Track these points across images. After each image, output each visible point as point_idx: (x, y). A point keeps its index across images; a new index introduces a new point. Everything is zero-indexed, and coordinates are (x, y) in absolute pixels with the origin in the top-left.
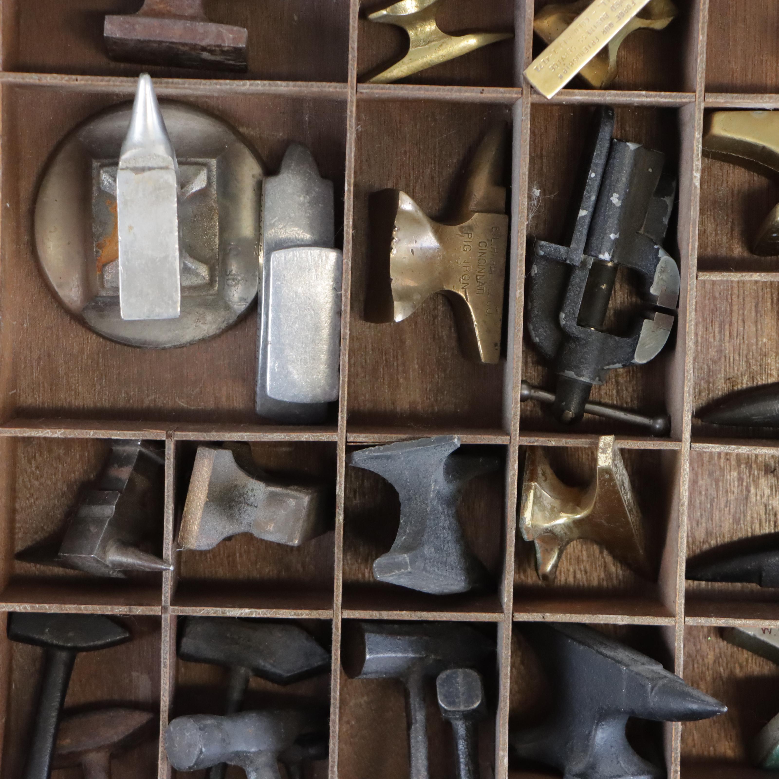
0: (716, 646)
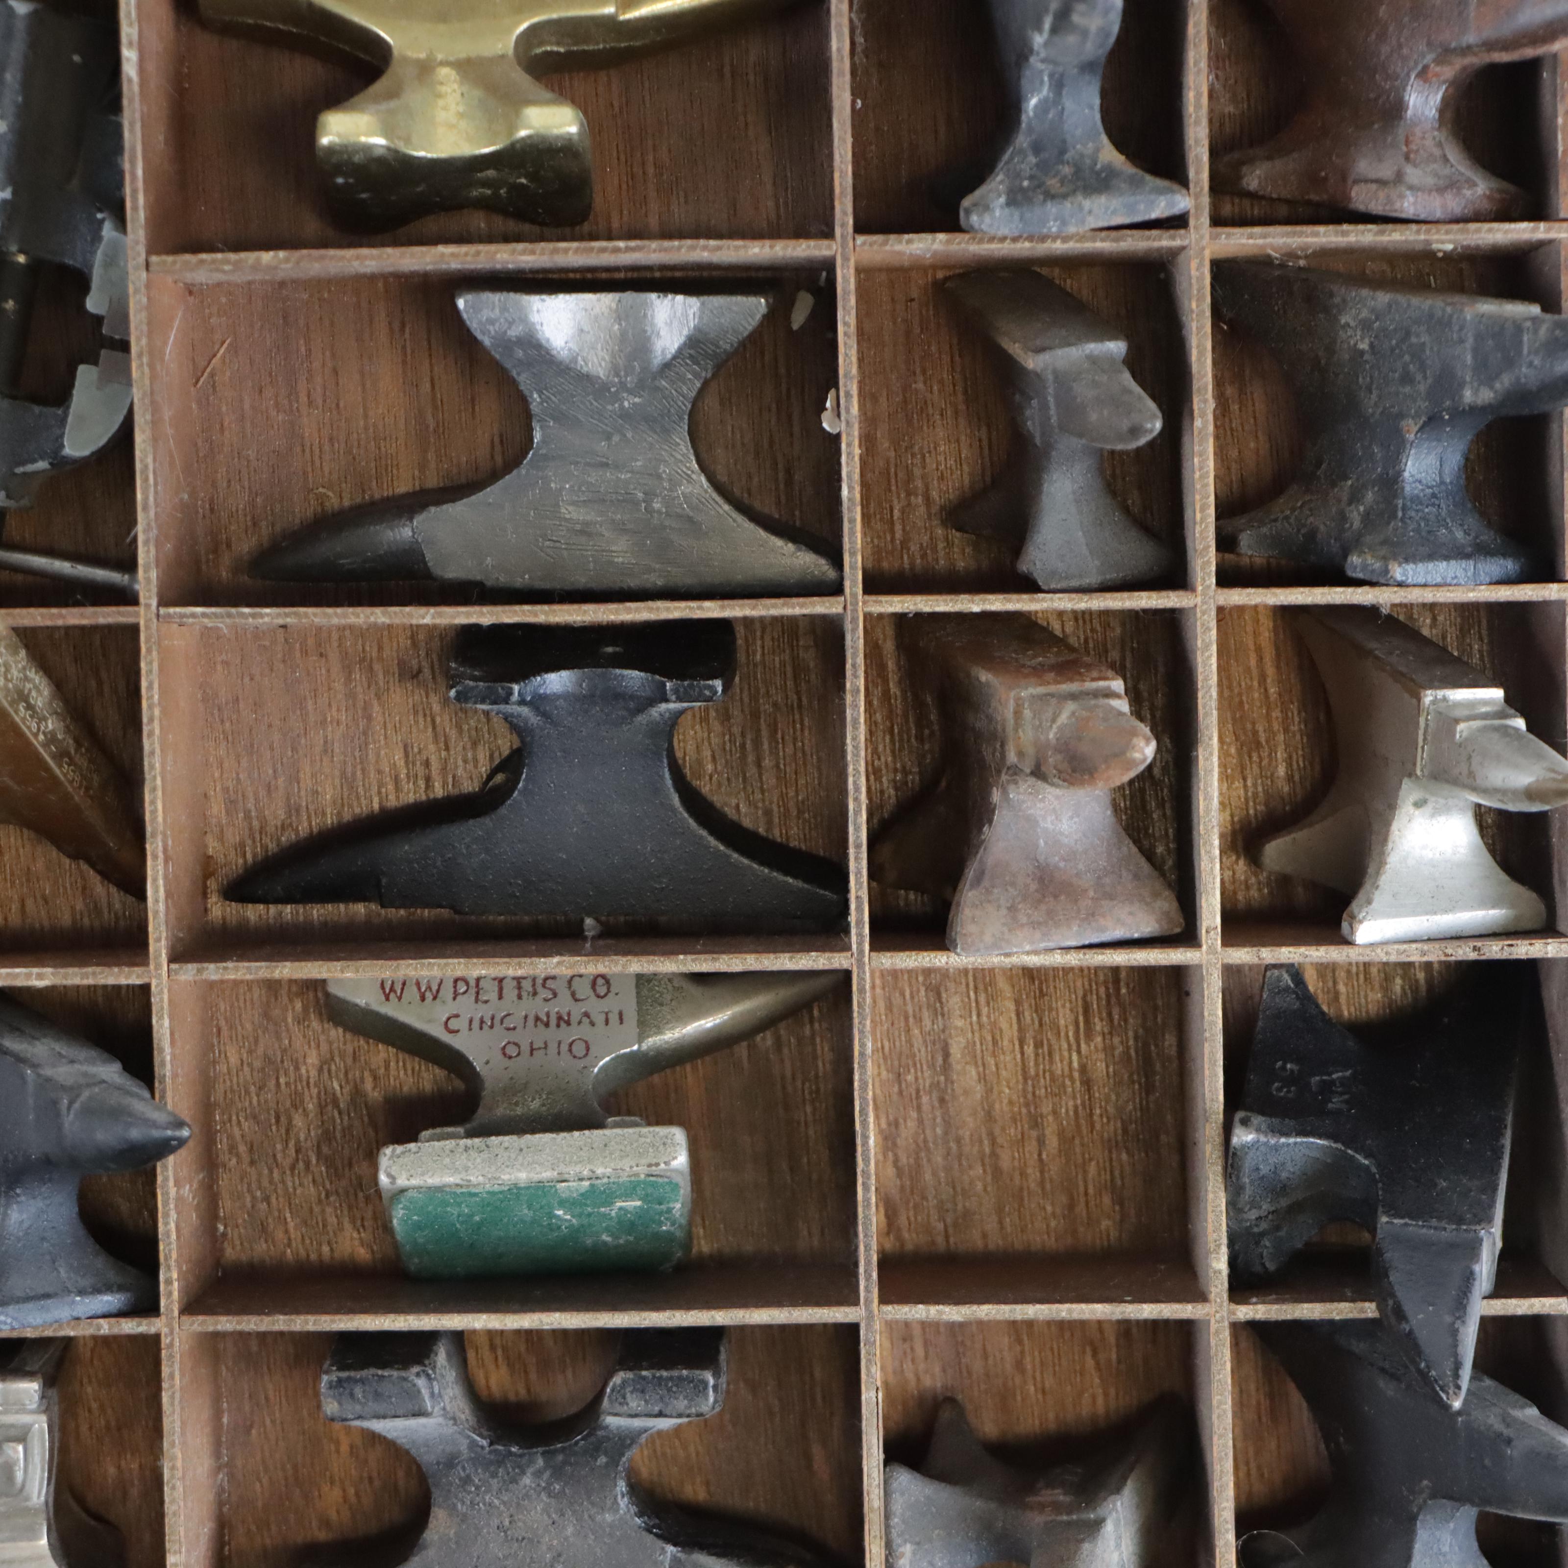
0: (322, 1038)
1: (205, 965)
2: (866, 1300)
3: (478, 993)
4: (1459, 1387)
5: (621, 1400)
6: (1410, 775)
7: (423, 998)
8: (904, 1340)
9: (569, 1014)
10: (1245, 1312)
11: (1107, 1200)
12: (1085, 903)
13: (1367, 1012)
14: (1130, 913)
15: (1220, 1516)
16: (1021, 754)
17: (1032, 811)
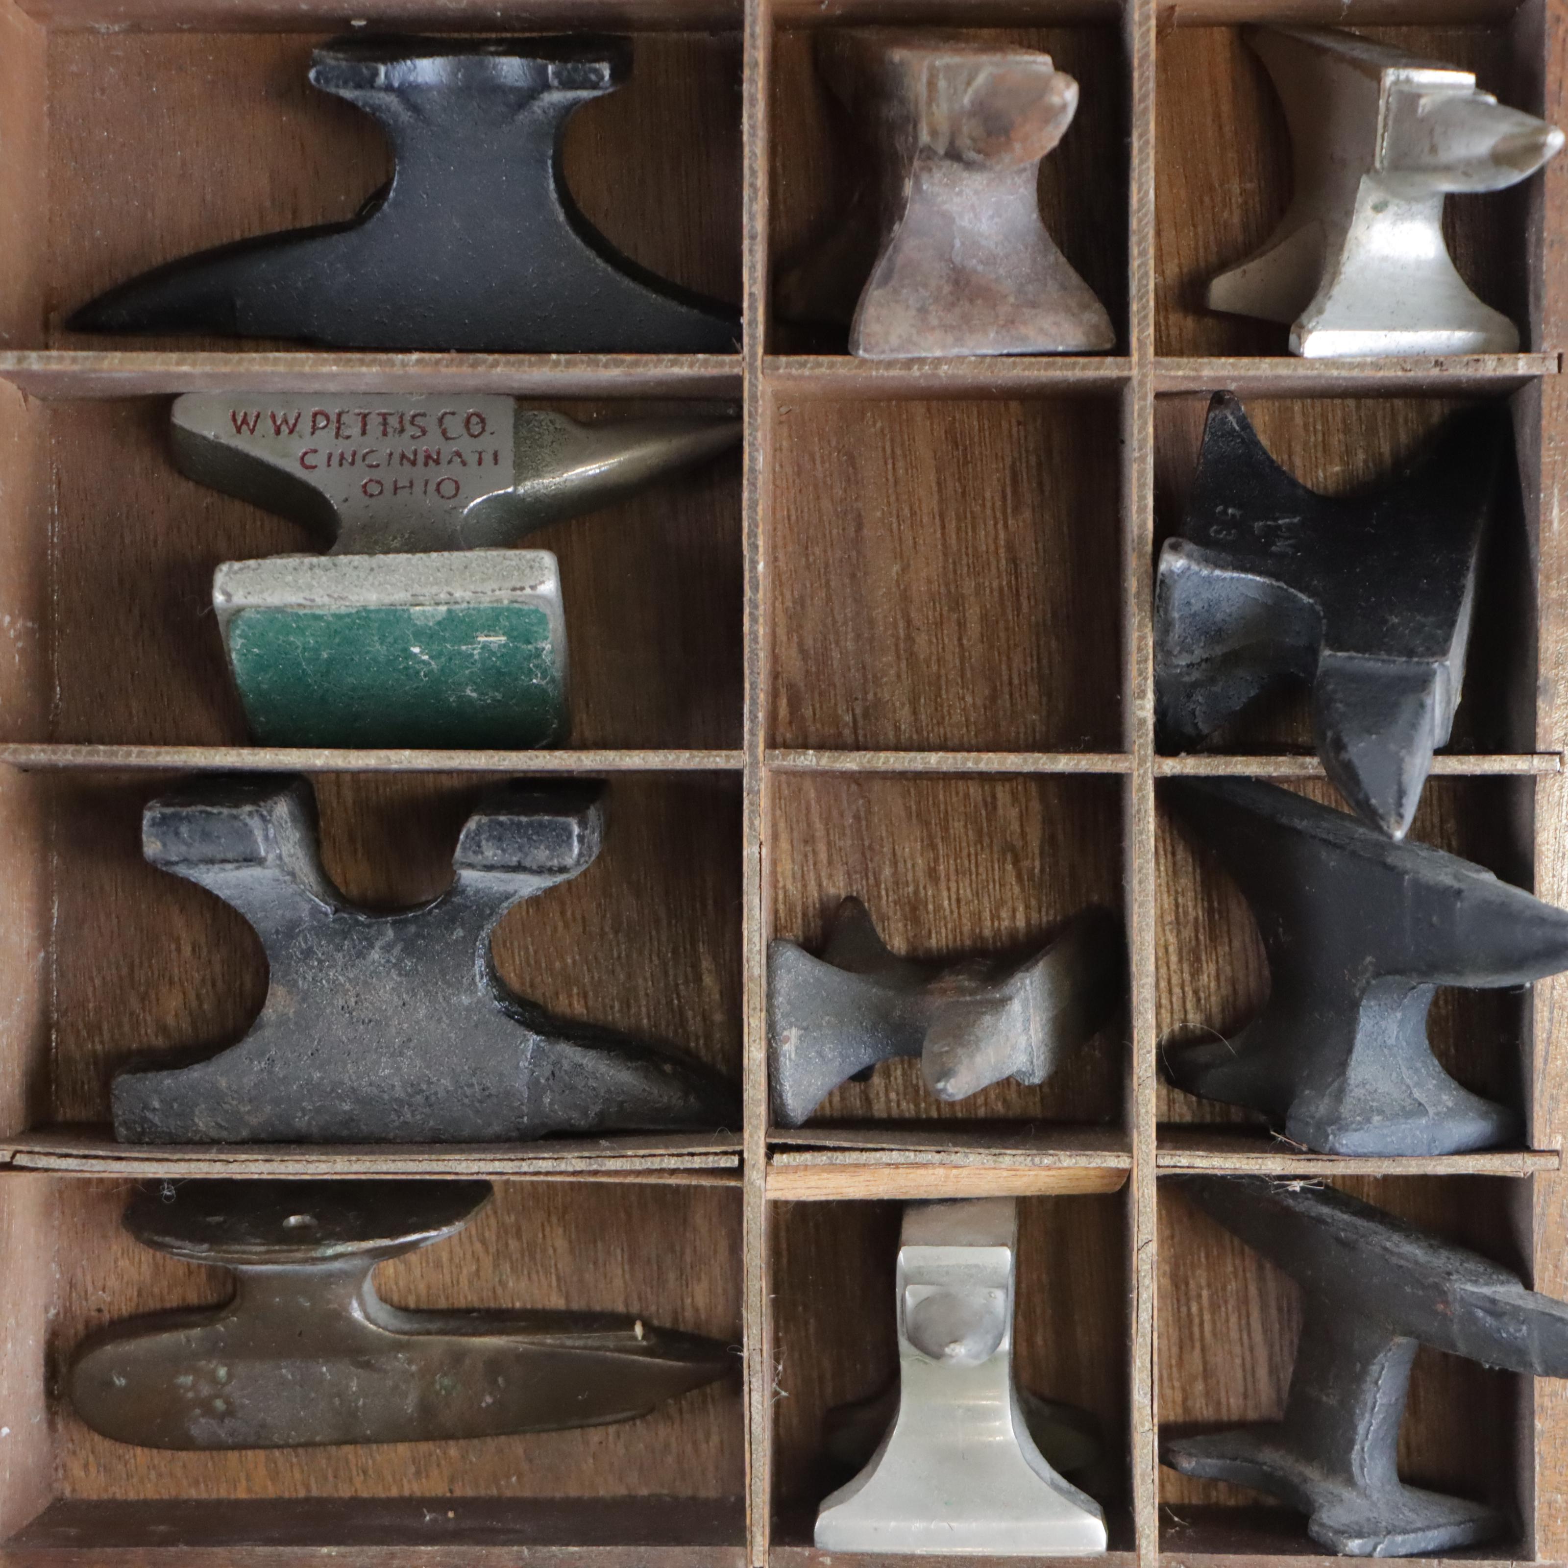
1: (27, 353)
2: (750, 745)
3: (338, 429)
4: (1401, 816)
5: (474, 848)
6: (1368, 171)
7: (278, 432)
8: (806, 842)
9: (438, 453)
10: (1171, 766)
11: (1033, 689)
12: (1004, 310)
13: (1325, 488)
14: (1055, 323)
15: (1139, 993)
16: (934, 133)
17: (946, 207)
